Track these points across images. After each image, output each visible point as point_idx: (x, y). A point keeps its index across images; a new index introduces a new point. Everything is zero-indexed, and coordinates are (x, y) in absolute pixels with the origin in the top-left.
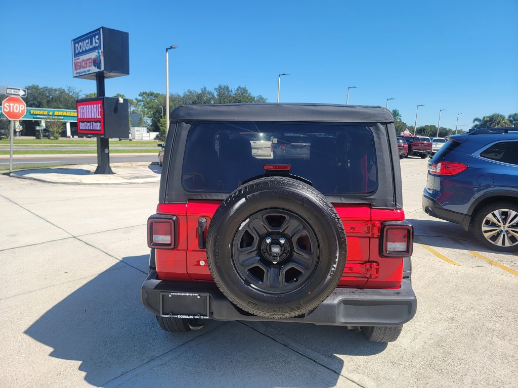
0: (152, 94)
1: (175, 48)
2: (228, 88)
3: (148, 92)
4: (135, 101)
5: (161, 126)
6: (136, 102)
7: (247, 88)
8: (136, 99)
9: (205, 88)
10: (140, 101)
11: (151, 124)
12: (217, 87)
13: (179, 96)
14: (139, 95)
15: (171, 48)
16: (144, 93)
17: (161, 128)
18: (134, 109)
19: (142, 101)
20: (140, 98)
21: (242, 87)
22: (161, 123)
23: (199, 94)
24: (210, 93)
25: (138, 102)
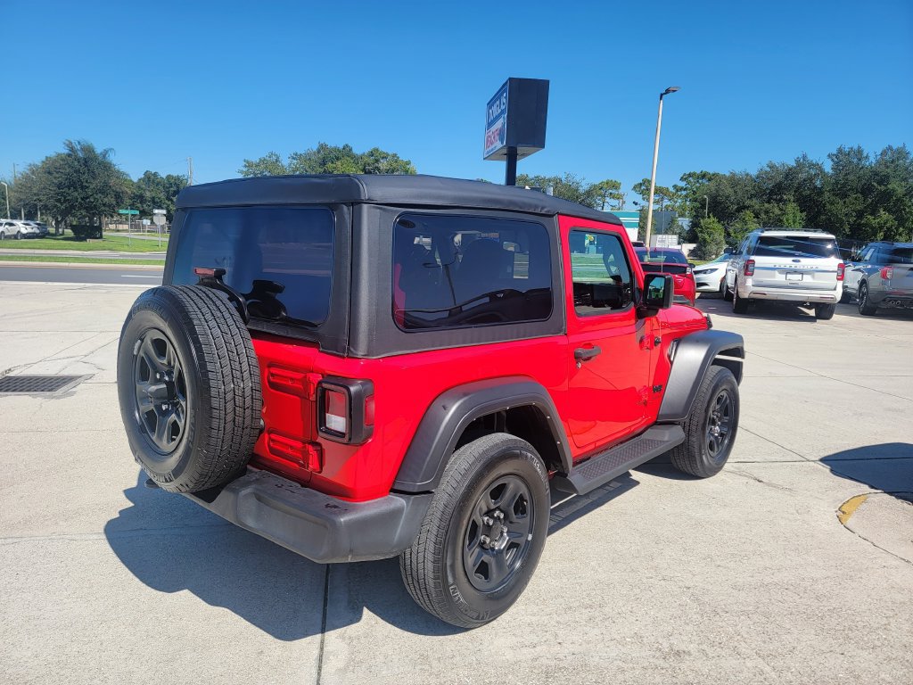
0: (704, 176)
1: (674, 91)
2: (860, 151)
3: (698, 172)
4: (671, 189)
5: (701, 232)
6: (674, 191)
7: (908, 149)
8: (675, 186)
9: (804, 157)
10: (682, 189)
11: (687, 228)
12: (835, 152)
13: (747, 175)
14: (682, 179)
15: (667, 91)
16: (690, 175)
17: (699, 235)
18: (669, 203)
19: (685, 189)
20: (683, 184)
21: (895, 147)
22: (702, 227)
23: (790, 169)
24: (812, 165)
25: (677, 191)
